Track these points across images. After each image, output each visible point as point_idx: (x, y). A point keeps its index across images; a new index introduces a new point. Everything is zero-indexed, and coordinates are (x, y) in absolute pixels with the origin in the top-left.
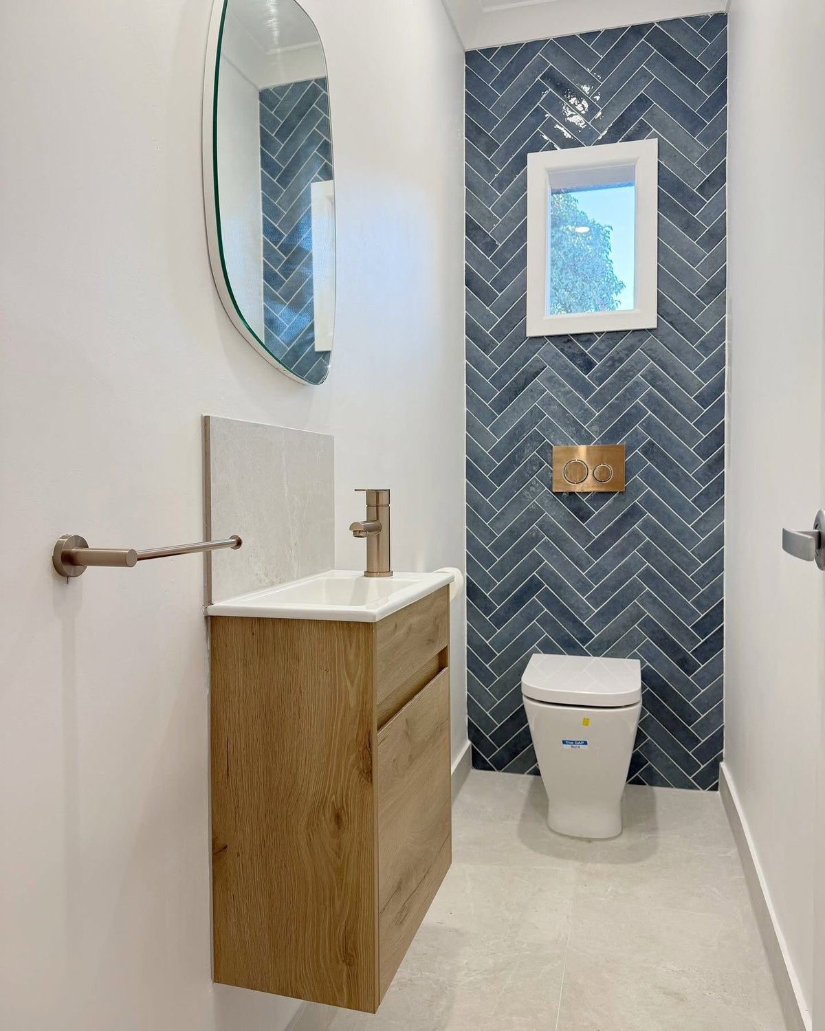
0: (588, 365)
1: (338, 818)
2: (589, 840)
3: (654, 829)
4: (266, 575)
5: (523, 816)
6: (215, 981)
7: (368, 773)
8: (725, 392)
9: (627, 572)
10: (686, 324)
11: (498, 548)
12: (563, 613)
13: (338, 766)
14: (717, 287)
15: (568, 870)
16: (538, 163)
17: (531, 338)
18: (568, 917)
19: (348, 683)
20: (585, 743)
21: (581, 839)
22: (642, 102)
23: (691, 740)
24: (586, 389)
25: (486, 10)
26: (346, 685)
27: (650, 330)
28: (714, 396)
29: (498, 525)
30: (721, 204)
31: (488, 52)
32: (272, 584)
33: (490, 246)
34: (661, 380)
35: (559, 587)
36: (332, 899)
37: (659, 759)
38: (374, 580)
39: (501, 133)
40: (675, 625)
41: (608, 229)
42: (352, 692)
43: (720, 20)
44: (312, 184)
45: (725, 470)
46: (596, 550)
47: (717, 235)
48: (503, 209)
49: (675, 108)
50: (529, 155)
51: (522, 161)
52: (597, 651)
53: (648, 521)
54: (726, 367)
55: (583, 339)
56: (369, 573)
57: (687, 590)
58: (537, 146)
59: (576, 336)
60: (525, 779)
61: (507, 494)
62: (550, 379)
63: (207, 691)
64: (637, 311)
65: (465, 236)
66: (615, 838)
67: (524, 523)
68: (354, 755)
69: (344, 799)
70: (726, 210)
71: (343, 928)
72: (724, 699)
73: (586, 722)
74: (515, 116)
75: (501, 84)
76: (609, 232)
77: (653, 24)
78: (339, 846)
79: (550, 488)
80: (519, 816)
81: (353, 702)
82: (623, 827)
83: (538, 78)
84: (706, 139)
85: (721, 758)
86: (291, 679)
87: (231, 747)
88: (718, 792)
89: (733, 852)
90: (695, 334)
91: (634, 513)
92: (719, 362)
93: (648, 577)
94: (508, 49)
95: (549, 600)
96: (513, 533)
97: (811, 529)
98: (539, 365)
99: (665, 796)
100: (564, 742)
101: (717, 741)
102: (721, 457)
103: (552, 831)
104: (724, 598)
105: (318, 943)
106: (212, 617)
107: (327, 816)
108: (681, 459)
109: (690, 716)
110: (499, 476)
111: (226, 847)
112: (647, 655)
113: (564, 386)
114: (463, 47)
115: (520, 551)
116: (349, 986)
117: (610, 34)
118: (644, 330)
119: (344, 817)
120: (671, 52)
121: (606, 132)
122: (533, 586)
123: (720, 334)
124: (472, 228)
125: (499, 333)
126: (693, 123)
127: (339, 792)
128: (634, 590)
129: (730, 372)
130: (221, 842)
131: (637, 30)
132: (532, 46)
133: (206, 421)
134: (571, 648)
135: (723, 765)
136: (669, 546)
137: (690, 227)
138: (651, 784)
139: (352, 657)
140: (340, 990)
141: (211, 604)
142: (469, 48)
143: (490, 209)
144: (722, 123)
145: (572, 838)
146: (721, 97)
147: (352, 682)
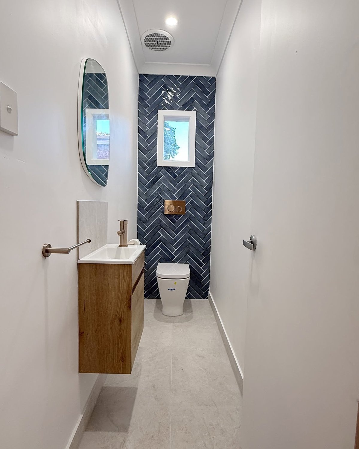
0: (175, 176)
1: (120, 321)
2: (174, 316)
3: (192, 311)
4: (92, 248)
5: (155, 311)
6: (79, 373)
7: (130, 307)
8: (213, 187)
9: (185, 238)
10: (203, 167)
11: (147, 231)
12: (166, 250)
13: (121, 306)
14: (211, 157)
15: (170, 325)
16: (161, 113)
17: (158, 167)
18: (171, 339)
19: (124, 282)
20: (175, 289)
21: (172, 316)
22: (192, 100)
23: (201, 285)
24: (174, 184)
25: (146, 62)
26: (123, 283)
27: (193, 168)
28: (209, 188)
29: (148, 224)
30: (213, 134)
31: (146, 75)
32: (93, 251)
33: (146, 137)
34: (195, 182)
35: (165, 243)
36: (118, 344)
37: (192, 291)
38: (123, 248)
39: (150, 102)
40: (198, 253)
41: (175, 129)
42: (125, 284)
43: (214, 79)
44: (86, 109)
45: (212, 209)
46: (176, 232)
47: (212, 142)
48: (150, 126)
49: (201, 102)
50: (159, 111)
51: (156, 112)
52: (176, 262)
53: (191, 223)
54: (213, 180)
55: (174, 168)
56: (120, 246)
57: (201, 243)
58: (161, 108)
59: (172, 167)
60: (154, 300)
61: (150, 214)
62: (164, 179)
63: (77, 286)
64: (189, 162)
65: (138, 133)
66: (181, 315)
67: (156, 223)
68: (125, 302)
69: (122, 315)
70: (214, 135)
71: (121, 352)
72: (210, 274)
73: (175, 283)
74: (154, 97)
75: (150, 86)
76: (175, 130)
77: (195, 76)
78: (121, 328)
79: (164, 213)
80: (153, 311)
81: (125, 287)
82: (184, 312)
83: (162, 87)
84: (209, 114)
85: (209, 290)
86: (105, 281)
87: (85, 302)
88: (208, 299)
89: (213, 316)
90: (205, 170)
91: (188, 221)
92: (211, 178)
93: (191, 239)
94: (152, 76)
95: (162, 247)
96: (152, 227)
97: (249, 240)
98: (160, 175)
99: (194, 302)
100: (169, 289)
101: (208, 285)
102: (211, 206)
103: (164, 315)
104: (211, 245)
105: (113, 356)
106: (79, 263)
107: (117, 320)
108: (200, 205)
109: (201, 279)
110: (148, 208)
111: (83, 332)
112: (190, 262)
113: (168, 182)
114: (138, 72)
115: (154, 232)
116: (123, 367)
117: (184, 77)
118: (191, 167)
119: (122, 320)
120: (201, 86)
121: (181, 107)
122: (158, 243)
123: (212, 170)
124: (140, 130)
125: (149, 164)
126: (206, 108)
127: (121, 314)
128: (186, 244)
129: (214, 182)
130: (82, 331)
131: (191, 77)
132: (160, 76)
133: (78, 203)
134: (169, 261)
135: (209, 292)
136: (197, 231)
137: (204, 139)
138: (190, 299)
139: (125, 274)
140: (120, 369)
141: (79, 259)
142: (140, 73)
143: (146, 125)
144: (214, 110)
145: (170, 316)
146: (213, 102)
147: (125, 282)
